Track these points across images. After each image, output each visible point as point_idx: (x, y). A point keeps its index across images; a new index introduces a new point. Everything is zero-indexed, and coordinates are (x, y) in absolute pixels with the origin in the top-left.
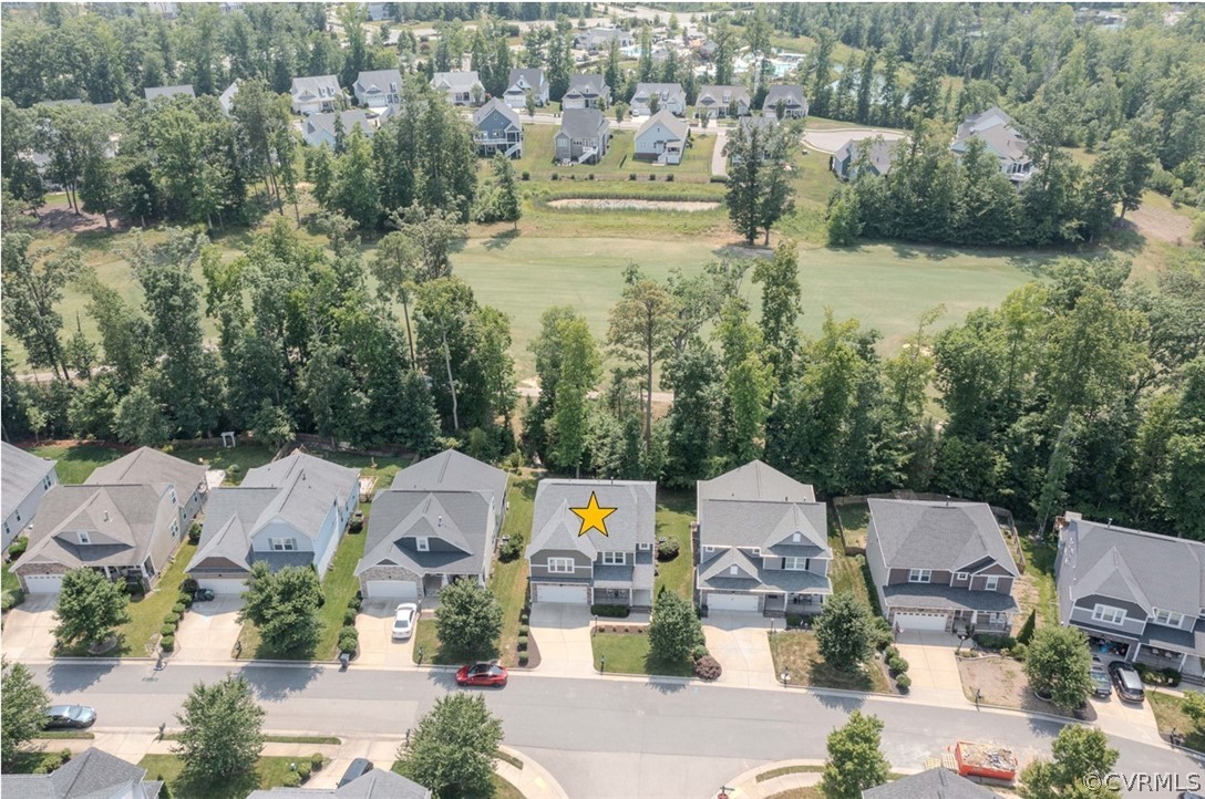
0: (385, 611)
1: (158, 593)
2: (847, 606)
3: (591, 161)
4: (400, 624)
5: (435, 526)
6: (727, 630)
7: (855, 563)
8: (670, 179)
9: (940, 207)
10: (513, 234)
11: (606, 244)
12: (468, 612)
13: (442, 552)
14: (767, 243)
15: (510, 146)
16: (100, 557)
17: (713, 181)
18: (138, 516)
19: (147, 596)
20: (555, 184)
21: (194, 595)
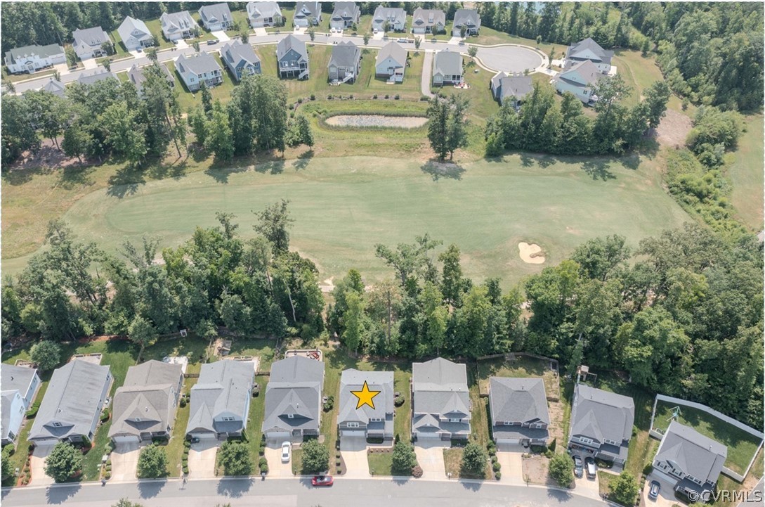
0: (277, 445)
1: (173, 439)
2: (474, 451)
3: (350, 82)
4: (285, 455)
5: (295, 408)
6: (426, 448)
7: (483, 402)
8: (397, 98)
9: (547, 135)
10: (309, 155)
11: (362, 162)
12: (315, 458)
13: (299, 420)
14: (451, 158)
15: (302, 71)
16: (147, 428)
17: (422, 100)
18: (160, 406)
19: (170, 441)
20: (330, 103)
21: (191, 440)
